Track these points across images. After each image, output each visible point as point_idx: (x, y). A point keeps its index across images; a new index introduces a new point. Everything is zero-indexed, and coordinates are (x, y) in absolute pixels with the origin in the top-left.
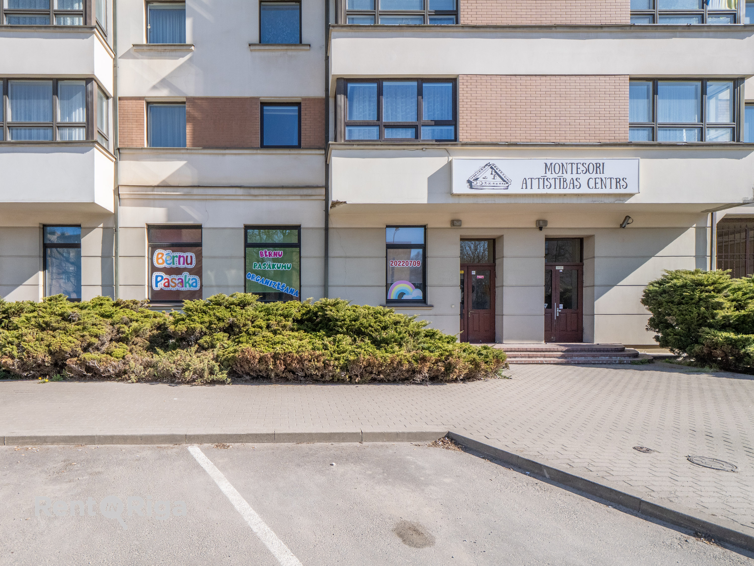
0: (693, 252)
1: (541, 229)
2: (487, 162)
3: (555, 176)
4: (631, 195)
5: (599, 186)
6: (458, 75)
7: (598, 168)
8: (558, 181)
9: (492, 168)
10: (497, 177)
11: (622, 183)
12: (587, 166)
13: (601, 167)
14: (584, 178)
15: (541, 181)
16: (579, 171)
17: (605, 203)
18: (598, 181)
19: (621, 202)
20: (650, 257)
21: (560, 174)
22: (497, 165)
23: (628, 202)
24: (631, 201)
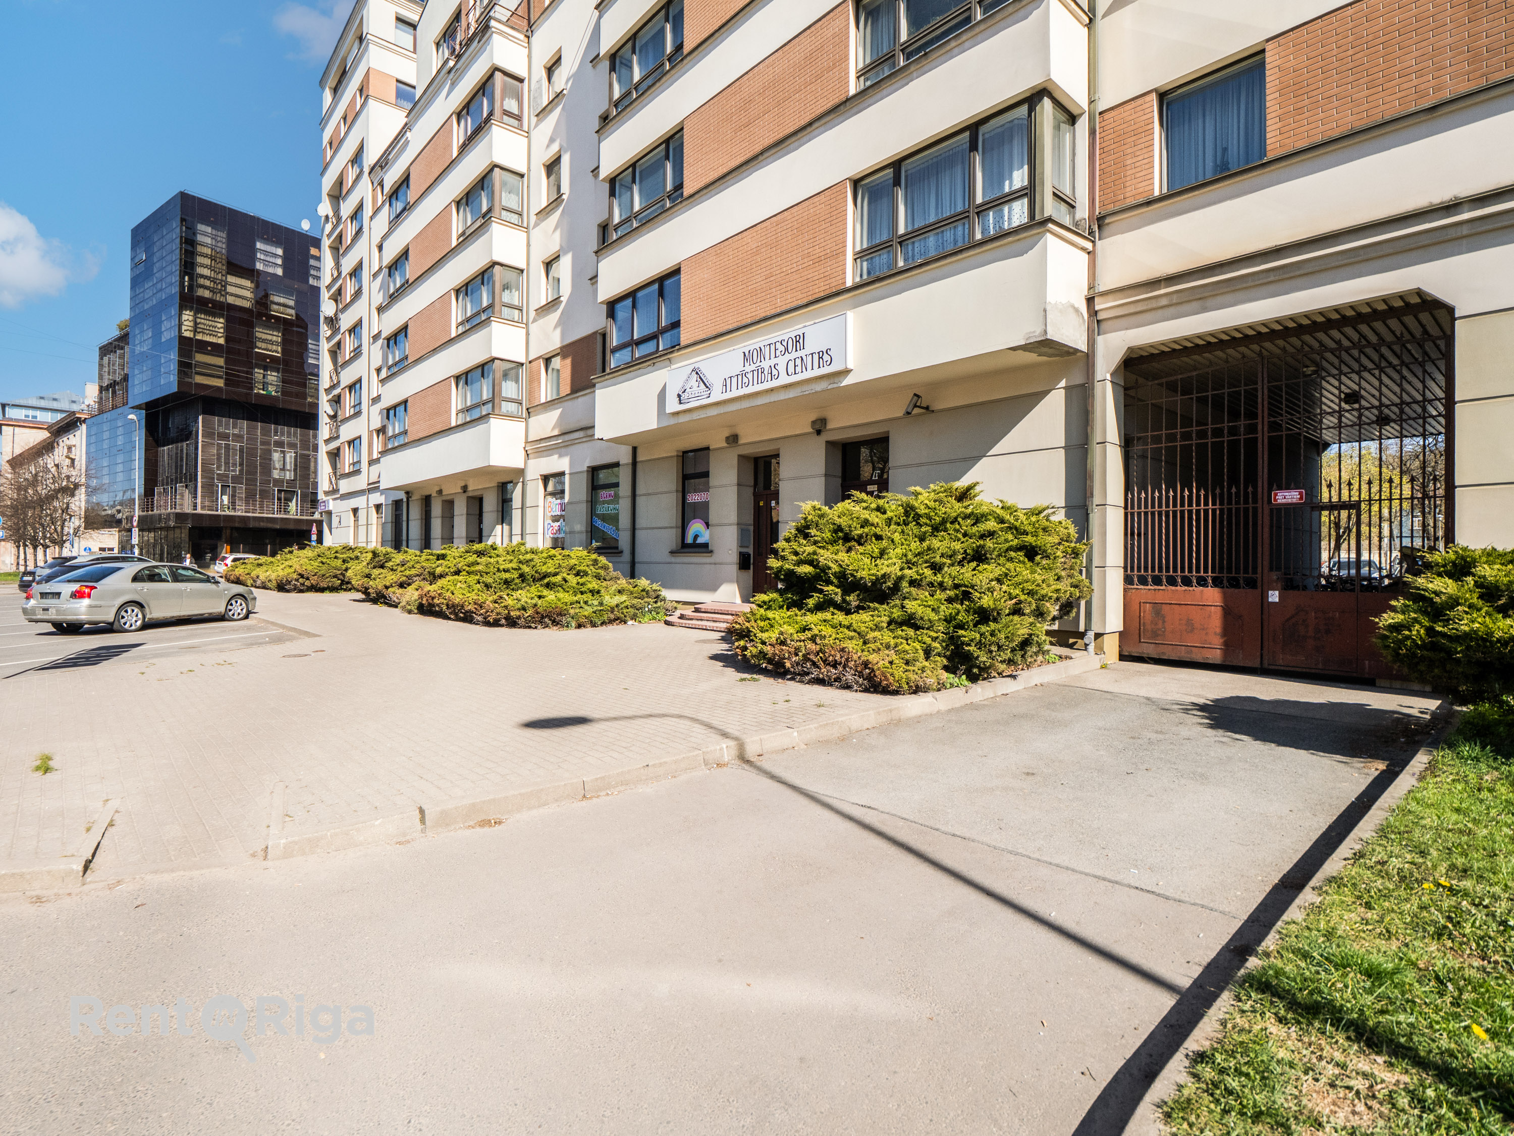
0: (1060, 440)
1: (819, 432)
2: (692, 367)
3: (753, 367)
4: (847, 372)
5: (798, 369)
6: (680, 263)
7: (799, 341)
8: (756, 373)
9: (697, 373)
10: (702, 384)
11: (826, 357)
12: (785, 344)
13: (801, 341)
14: (782, 361)
15: (740, 377)
16: (778, 353)
17: (816, 392)
18: (798, 362)
19: (835, 386)
20: (978, 458)
21: (758, 364)
22: (701, 368)
23: (845, 383)
24: (848, 381)
